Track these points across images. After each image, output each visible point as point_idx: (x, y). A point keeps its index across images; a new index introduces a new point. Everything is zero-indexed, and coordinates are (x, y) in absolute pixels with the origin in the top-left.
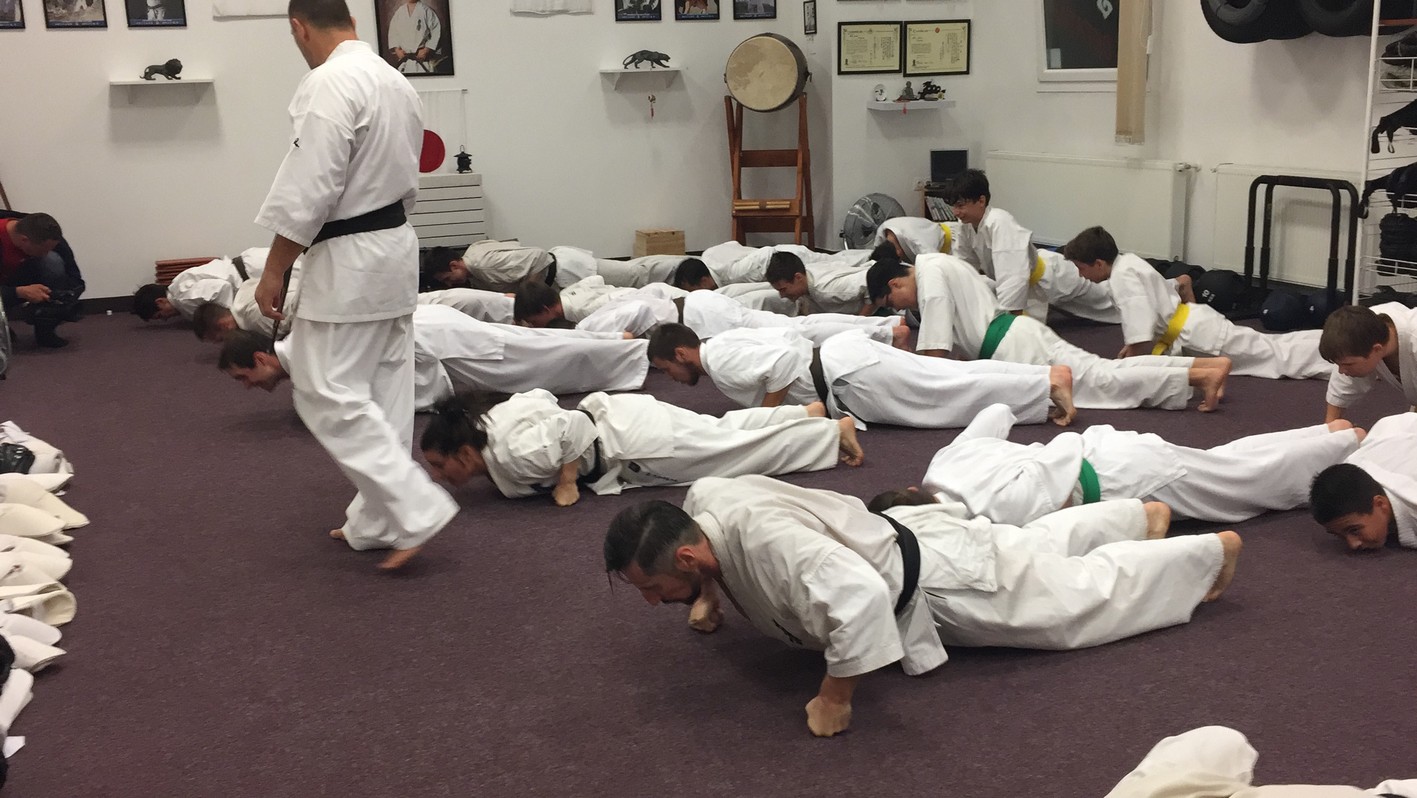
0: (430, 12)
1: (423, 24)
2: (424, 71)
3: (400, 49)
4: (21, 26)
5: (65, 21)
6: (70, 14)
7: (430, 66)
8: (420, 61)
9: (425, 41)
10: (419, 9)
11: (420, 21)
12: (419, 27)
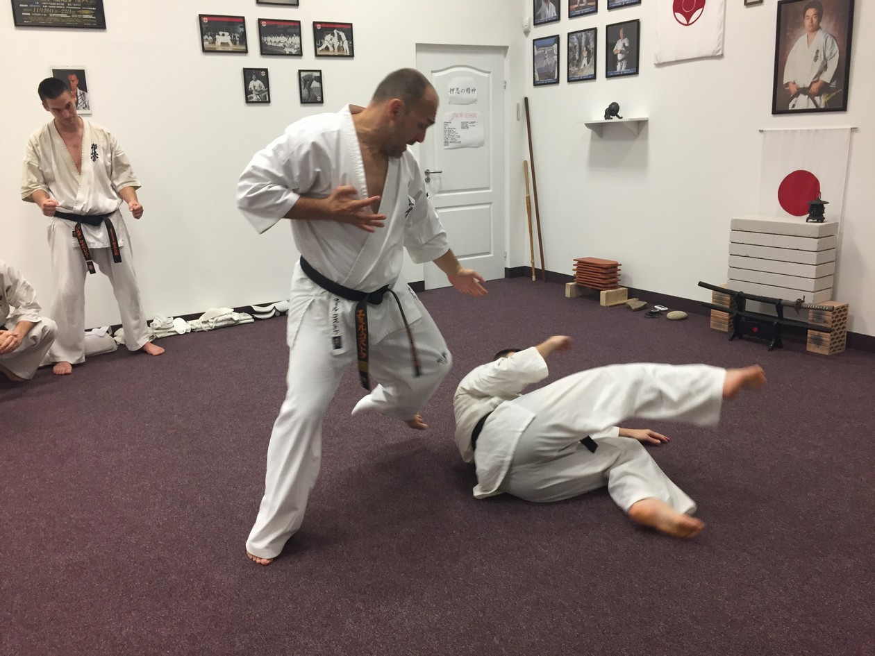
0: (830, 40)
1: (821, 55)
2: (814, 107)
3: (794, 83)
4: (557, 82)
5: (577, 77)
6: (579, 70)
7: (821, 101)
8: (812, 96)
9: (820, 73)
10: (820, 37)
11: (818, 51)
12: (816, 59)
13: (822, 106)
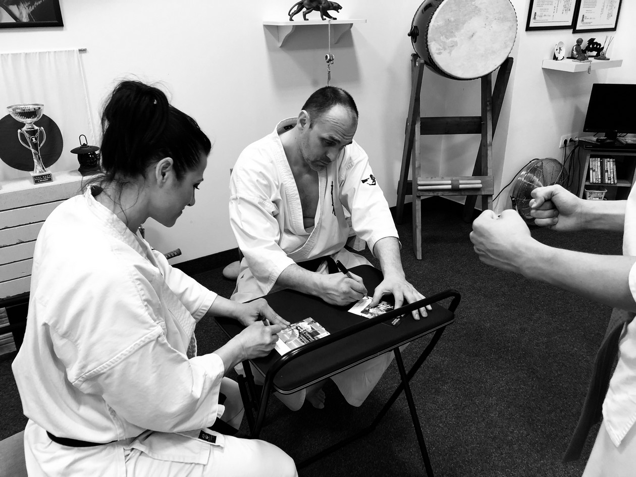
2: (12, 20)
7: (21, 12)
8: (4, 5)
13: (25, 19)
